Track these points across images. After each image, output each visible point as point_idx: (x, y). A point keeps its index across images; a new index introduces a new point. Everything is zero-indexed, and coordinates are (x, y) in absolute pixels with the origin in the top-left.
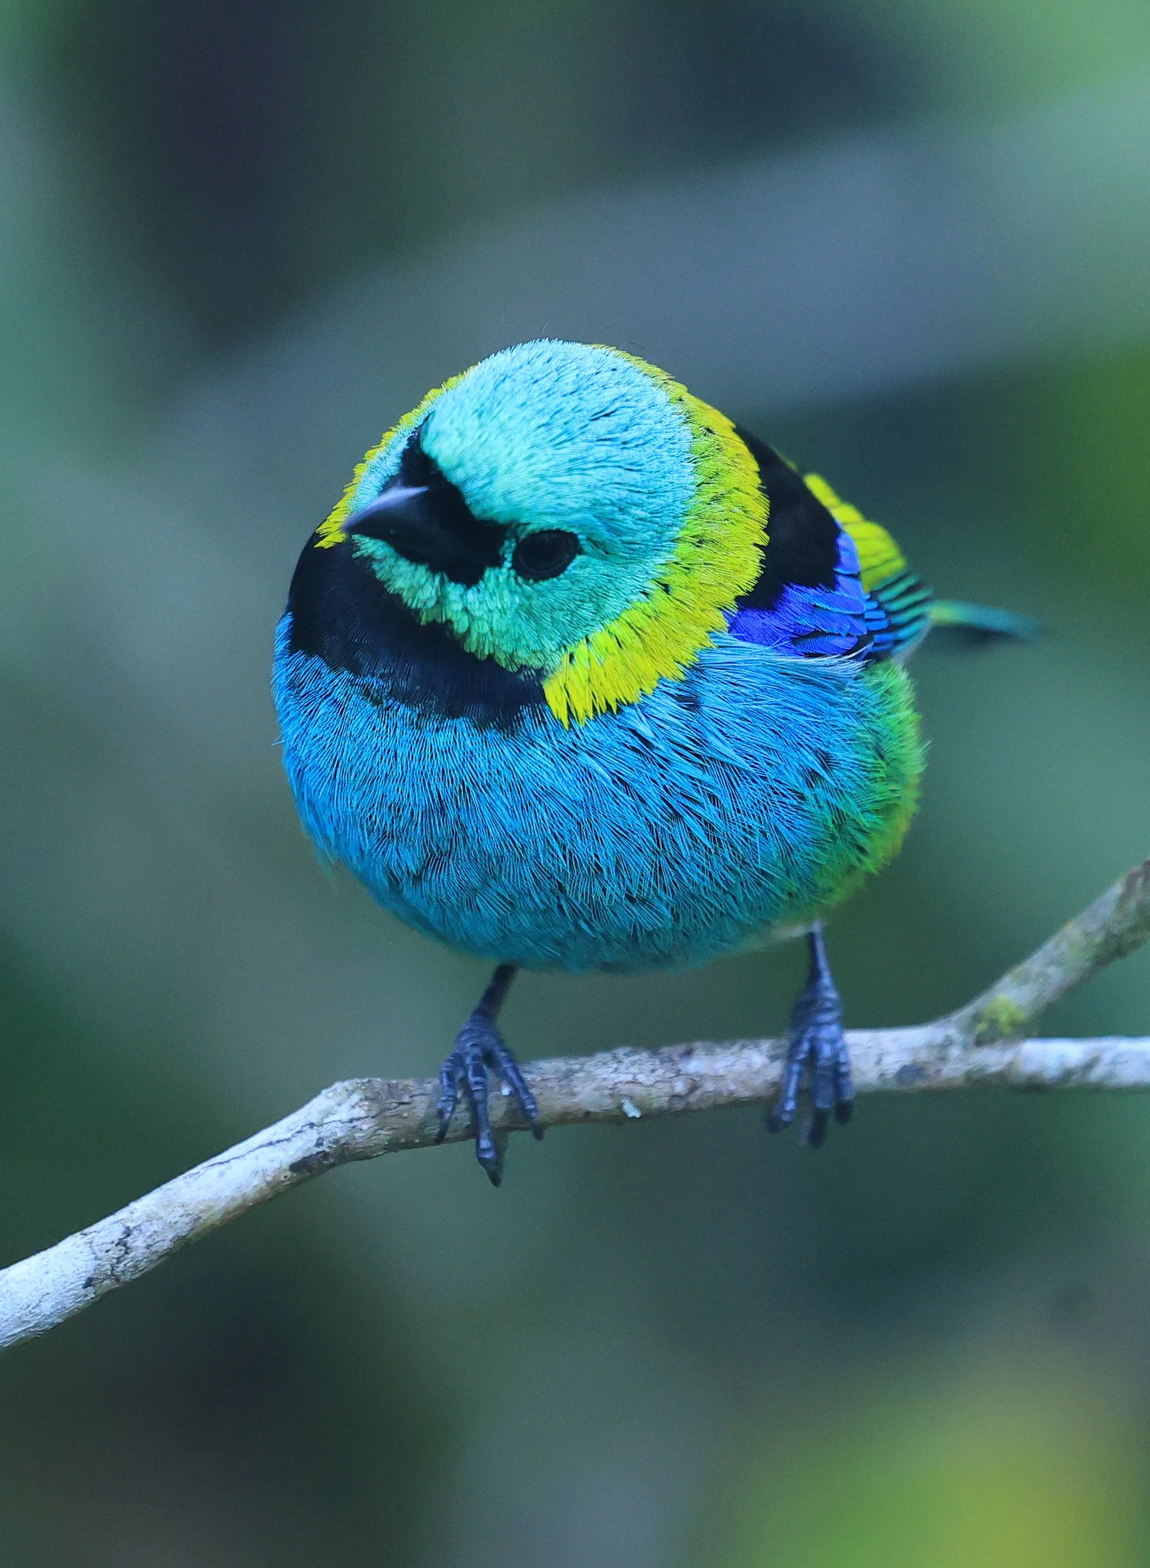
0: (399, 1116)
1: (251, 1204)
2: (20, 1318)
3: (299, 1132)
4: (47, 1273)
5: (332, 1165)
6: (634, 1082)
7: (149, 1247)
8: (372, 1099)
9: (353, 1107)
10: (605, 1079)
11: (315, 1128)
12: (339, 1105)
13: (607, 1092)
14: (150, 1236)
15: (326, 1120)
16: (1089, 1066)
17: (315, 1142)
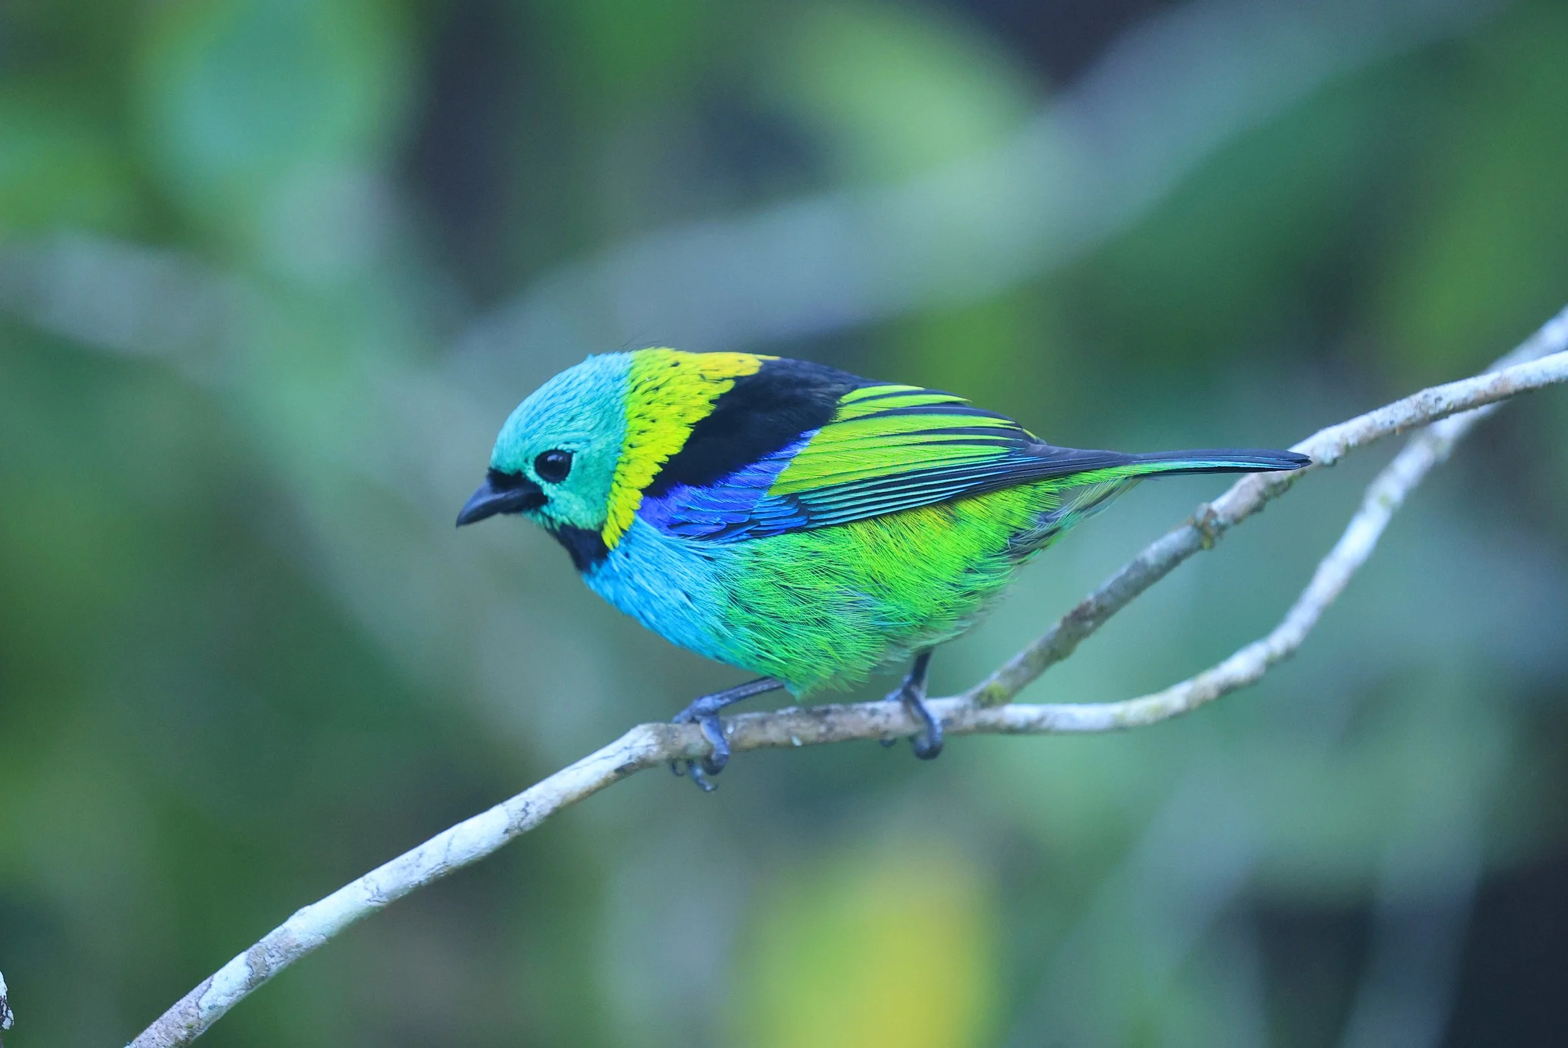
0: (673, 744)
1: (593, 788)
3: (620, 752)
4: (483, 826)
5: (636, 770)
6: (797, 727)
7: (538, 812)
8: (659, 734)
9: (648, 739)
10: (783, 726)
11: (628, 749)
12: (640, 737)
13: (783, 732)
14: (540, 807)
15: (634, 745)
16: (1041, 720)
17: (628, 757)
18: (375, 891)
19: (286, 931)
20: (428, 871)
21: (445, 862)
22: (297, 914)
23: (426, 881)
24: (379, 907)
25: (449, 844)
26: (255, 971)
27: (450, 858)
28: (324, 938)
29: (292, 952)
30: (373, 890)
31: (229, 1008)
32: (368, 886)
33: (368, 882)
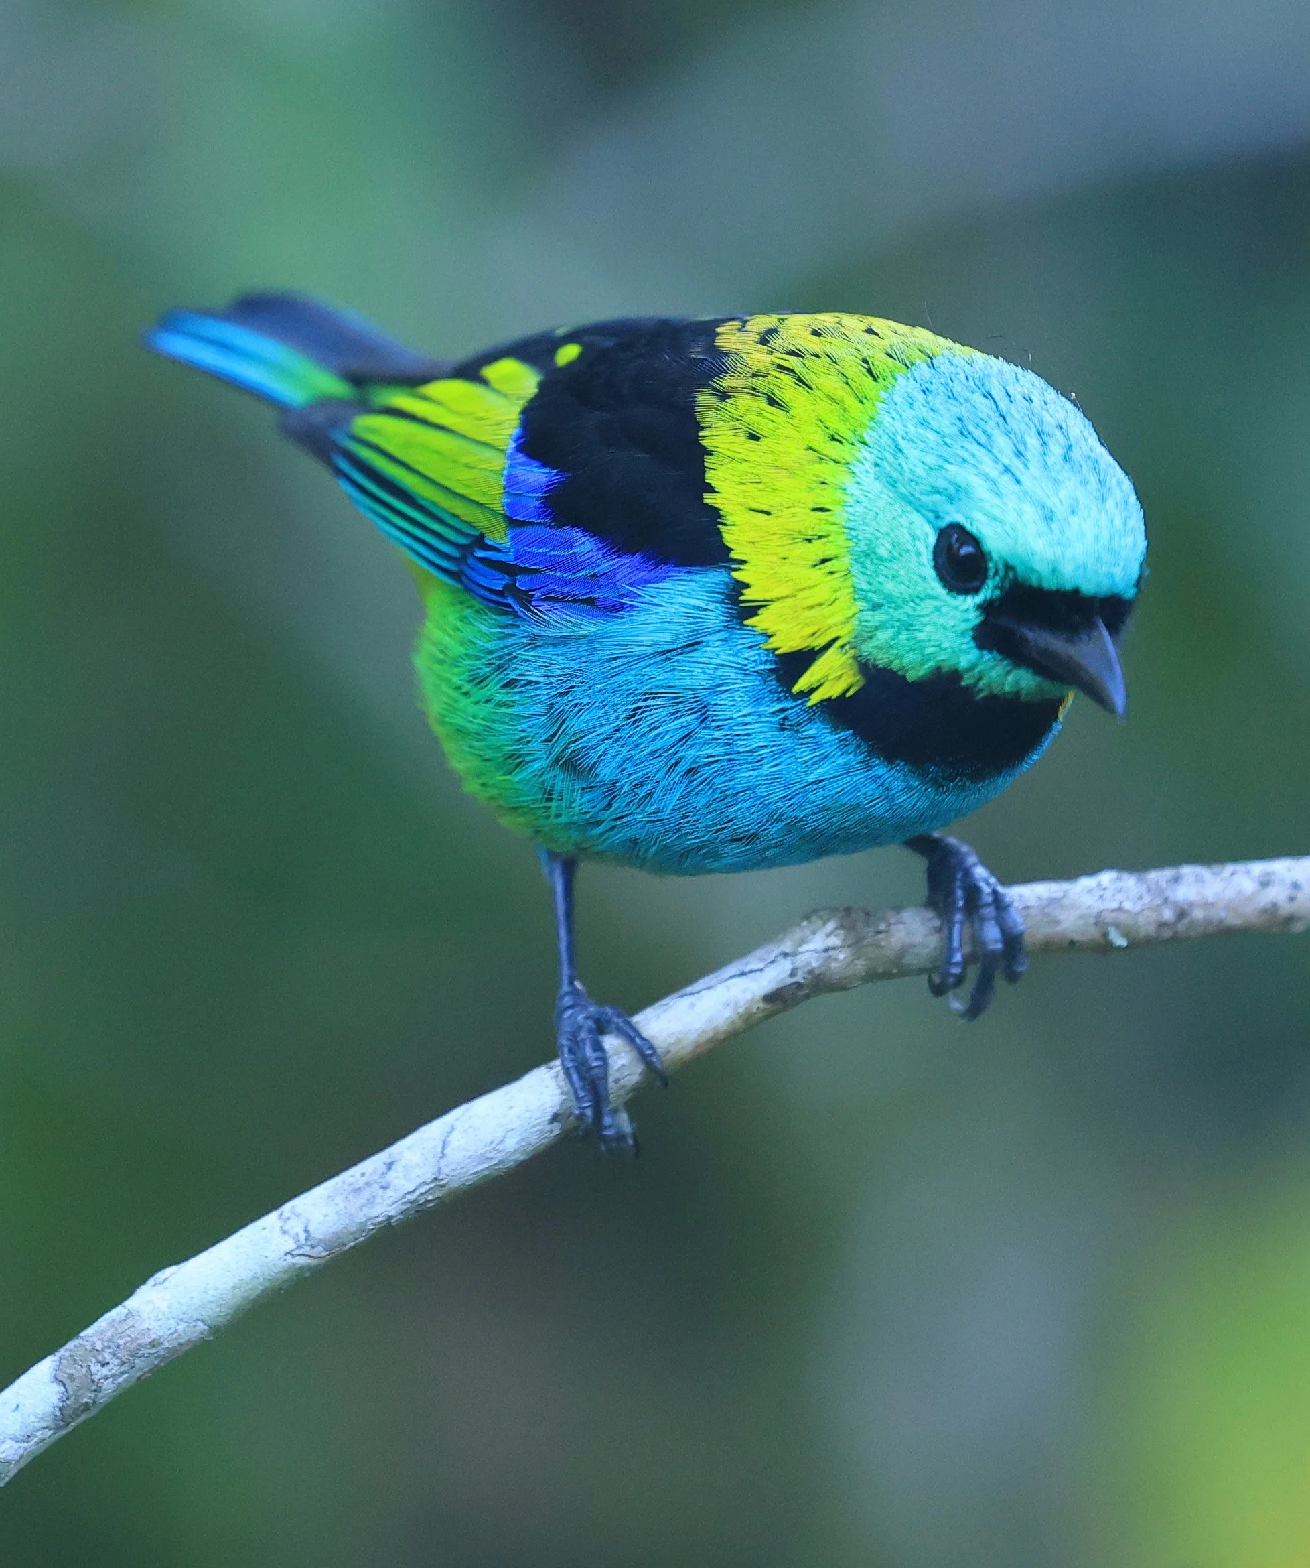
0: (877, 945)
1: (723, 1037)
2: (484, 1154)
3: (772, 962)
4: (511, 1108)
5: (807, 997)
6: (1120, 909)
8: (849, 926)
9: (828, 935)
10: (1089, 907)
11: (789, 958)
12: (814, 933)
13: (1092, 920)
15: (801, 949)
17: (789, 972)
18: (302, 1236)
19: (129, 1314)
20: (404, 1197)
21: (436, 1179)
22: (151, 1281)
23: (399, 1216)
24: (309, 1268)
25: (445, 1144)
26: (71, 1393)
27: (446, 1170)
28: (206, 1328)
29: (143, 1355)
30: (297, 1234)
31: (22, 1464)
32: (286, 1228)
33: (288, 1219)
